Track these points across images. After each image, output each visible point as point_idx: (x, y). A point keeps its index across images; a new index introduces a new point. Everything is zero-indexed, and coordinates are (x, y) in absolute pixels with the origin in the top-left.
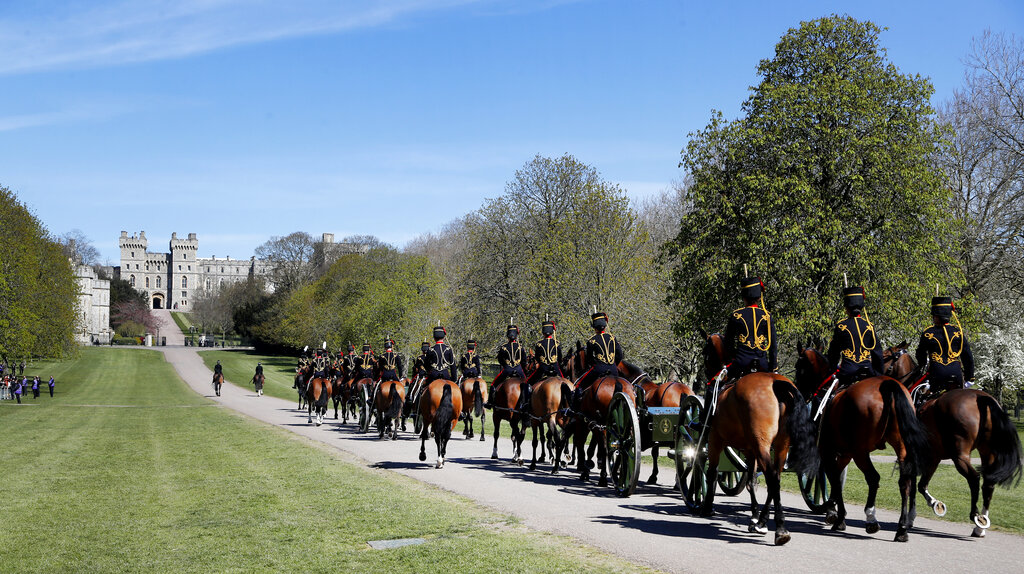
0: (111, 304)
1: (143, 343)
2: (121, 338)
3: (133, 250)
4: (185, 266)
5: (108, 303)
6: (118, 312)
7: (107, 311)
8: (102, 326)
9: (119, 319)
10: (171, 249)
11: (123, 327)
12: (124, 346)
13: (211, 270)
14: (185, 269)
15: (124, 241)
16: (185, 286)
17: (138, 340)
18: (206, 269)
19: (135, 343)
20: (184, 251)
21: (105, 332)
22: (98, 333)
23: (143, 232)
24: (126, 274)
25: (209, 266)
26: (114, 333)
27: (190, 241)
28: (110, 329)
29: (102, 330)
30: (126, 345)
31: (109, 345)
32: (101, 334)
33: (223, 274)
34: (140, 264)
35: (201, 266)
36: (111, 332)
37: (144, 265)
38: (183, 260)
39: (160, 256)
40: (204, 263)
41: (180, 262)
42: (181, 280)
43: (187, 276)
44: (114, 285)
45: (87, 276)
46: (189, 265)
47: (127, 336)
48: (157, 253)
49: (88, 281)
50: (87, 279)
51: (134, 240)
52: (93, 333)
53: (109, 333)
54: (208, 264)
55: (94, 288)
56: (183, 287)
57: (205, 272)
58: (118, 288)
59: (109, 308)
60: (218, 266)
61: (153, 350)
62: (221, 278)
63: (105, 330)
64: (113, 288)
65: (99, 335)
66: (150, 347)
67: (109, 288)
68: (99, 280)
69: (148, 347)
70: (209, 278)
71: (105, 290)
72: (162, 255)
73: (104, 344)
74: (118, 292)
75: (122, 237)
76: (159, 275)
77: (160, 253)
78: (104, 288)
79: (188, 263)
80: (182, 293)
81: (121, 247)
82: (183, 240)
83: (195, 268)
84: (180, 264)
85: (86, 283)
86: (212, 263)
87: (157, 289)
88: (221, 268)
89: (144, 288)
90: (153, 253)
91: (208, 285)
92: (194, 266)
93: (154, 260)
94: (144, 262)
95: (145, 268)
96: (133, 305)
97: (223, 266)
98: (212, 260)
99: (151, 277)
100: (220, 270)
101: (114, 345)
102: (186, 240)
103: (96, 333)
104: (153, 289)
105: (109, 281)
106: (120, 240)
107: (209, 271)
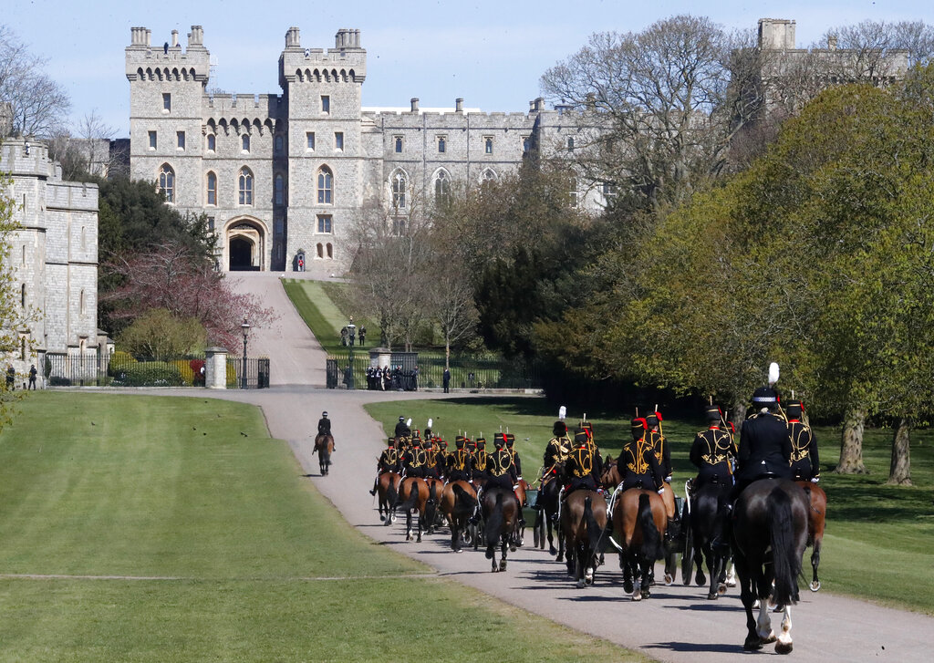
0: (103, 257)
1: (200, 380)
2: (132, 365)
3: (168, 86)
4: (326, 134)
5: (92, 253)
6: (123, 281)
7: (91, 274)
8: (76, 327)
9: (127, 304)
10: (284, 82)
11: (139, 331)
12: (141, 390)
13: (406, 146)
14: (327, 145)
15: (141, 60)
16: (326, 195)
17: (184, 368)
18: (392, 143)
19: (176, 380)
20: (324, 87)
21: (84, 347)
22: (63, 349)
23: (198, 28)
24: (147, 162)
25: (402, 131)
26: (113, 350)
27: (343, 55)
28: (99, 335)
29: (74, 341)
30: (147, 385)
31: (98, 385)
32: (71, 351)
33: (443, 157)
34: (190, 129)
35: (375, 132)
36: (103, 347)
37: (201, 132)
38: (319, 116)
39: (250, 103)
40: (386, 125)
41: (310, 123)
42: (316, 180)
43: (332, 165)
44: (112, 197)
45: (27, 171)
46: (339, 130)
47: (150, 359)
48: (239, 96)
49: (32, 185)
50: (29, 179)
51: (170, 54)
52: (50, 349)
53: (99, 348)
54: (397, 125)
55: (49, 208)
56: (320, 201)
57: (389, 153)
58: (124, 208)
59: (95, 269)
60: (429, 131)
61: (232, 402)
62: (438, 170)
63: (85, 341)
64: (107, 207)
65: (65, 355)
66: (221, 391)
67: (95, 206)
68: (66, 183)
69: (216, 390)
70: (400, 171)
71: (84, 214)
72: (257, 100)
73: (82, 383)
74: (125, 221)
75: (135, 47)
76: (248, 164)
77: (251, 96)
78: (80, 207)
79: (336, 123)
80: (317, 220)
81: (130, 77)
82: (320, 51)
83: (358, 138)
84: (313, 127)
85: (27, 193)
86: (409, 122)
87: (241, 208)
88: (438, 140)
89: (201, 205)
90: (228, 96)
91: (399, 193)
92: (353, 133)
93: (232, 117)
94: (200, 123)
95: (203, 144)
96: (168, 261)
97: (445, 131)
98: (409, 114)
99: (224, 171)
100: (433, 146)
101: (112, 385)
102: (330, 51)
103: (57, 349)
104: (229, 208)
105: (96, 186)
106: (128, 57)
107: (399, 148)
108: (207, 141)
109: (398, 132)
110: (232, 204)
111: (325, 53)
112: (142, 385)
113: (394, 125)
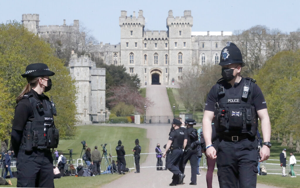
0: (107, 88)
2: (115, 117)
3: (132, 28)
4: (180, 42)
5: (104, 88)
6: (112, 94)
7: (104, 93)
8: (100, 108)
9: (114, 100)
10: (168, 27)
11: (117, 108)
12: (117, 125)
13: (205, 45)
14: (180, 45)
15: (124, 21)
16: (180, 61)
17: (129, 118)
18: (201, 45)
19: (126, 122)
20: (180, 28)
21: (102, 113)
22: (96, 113)
23: (141, 10)
24: (126, 52)
25: (204, 41)
26: (110, 114)
27: (186, 18)
28: (106, 109)
29: (99, 111)
30: (119, 123)
31: (106, 123)
32: (98, 114)
33: (217, 49)
34: (139, 42)
35: (196, 41)
36: (107, 113)
37: (142, 42)
38: (178, 37)
39: (157, 33)
40: (199, 39)
41: (176, 39)
42: (178, 57)
43: (182, 52)
44: (110, 71)
45: (86, 66)
46: (185, 41)
47: (120, 116)
48: (154, 31)
49: (87, 69)
50: (87, 68)
51: (133, 19)
52: (92, 114)
53: (106, 113)
54: (203, 39)
55: (92, 75)
56: (179, 63)
57: (200, 48)
58: (113, 74)
59: (105, 91)
60: (213, 41)
61: (139, 128)
62: (216, 53)
63: (102, 111)
64: (109, 74)
65: (97, 115)
66: (139, 125)
67: (105, 74)
68: (97, 68)
69: (137, 125)
70: (204, 54)
71: (102, 77)
72: (159, 32)
73: (101, 123)
74: (114, 77)
75: (122, 17)
76: (157, 52)
77: (158, 31)
78: (100, 74)
79: (184, 39)
80: (178, 69)
81: (121, 26)
82: (179, 17)
83: (191, 44)
84: (177, 40)
85: (86, 72)
86: (206, 38)
87: (155, 65)
88: (215, 44)
89: (142, 65)
90: (150, 31)
91: (203, 60)
92: (189, 42)
93: (152, 38)
94: (142, 40)
95: (143, 46)
96: (125, 89)
97: (218, 41)
98: (206, 36)
99: (149, 54)
100: (214, 45)
101: (110, 123)
102: (182, 17)
103: (94, 113)
104: (151, 66)
105: (105, 69)
106: (120, 20)
107: (203, 46)
108: (144, 45)
109: (203, 41)
110: (152, 64)
111: (180, 17)
112: (118, 123)
113: (202, 39)
